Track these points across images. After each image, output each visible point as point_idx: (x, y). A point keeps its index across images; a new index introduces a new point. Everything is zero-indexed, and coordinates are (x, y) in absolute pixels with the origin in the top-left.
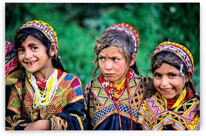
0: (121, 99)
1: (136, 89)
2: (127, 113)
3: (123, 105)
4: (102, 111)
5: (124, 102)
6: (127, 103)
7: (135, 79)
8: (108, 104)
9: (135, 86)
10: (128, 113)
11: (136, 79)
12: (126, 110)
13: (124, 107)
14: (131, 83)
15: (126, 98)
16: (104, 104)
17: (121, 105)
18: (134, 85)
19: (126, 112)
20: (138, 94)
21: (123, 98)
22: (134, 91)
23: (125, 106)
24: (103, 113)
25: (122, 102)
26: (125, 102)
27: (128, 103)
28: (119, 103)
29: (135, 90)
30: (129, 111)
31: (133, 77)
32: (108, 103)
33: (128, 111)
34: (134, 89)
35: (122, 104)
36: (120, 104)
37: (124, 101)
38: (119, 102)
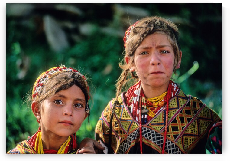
0: (151, 122)
1: (176, 112)
2: (155, 143)
3: (152, 131)
4: (126, 140)
5: (155, 128)
6: (159, 129)
7: (179, 98)
8: (132, 130)
9: (176, 108)
10: (157, 144)
11: (181, 99)
12: (156, 139)
13: (153, 133)
14: (172, 104)
15: (159, 122)
16: (128, 130)
17: (150, 130)
18: (176, 106)
19: (155, 141)
20: (178, 120)
21: (155, 121)
22: (172, 115)
23: (155, 133)
24: (128, 143)
25: (152, 126)
26: (157, 127)
27: (161, 129)
28: (148, 127)
29: (174, 114)
30: (159, 141)
31: (177, 95)
32: (133, 128)
33: (157, 141)
34: (174, 112)
35: (152, 129)
36: (148, 129)
37: (155, 126)
38: (148, 125)
